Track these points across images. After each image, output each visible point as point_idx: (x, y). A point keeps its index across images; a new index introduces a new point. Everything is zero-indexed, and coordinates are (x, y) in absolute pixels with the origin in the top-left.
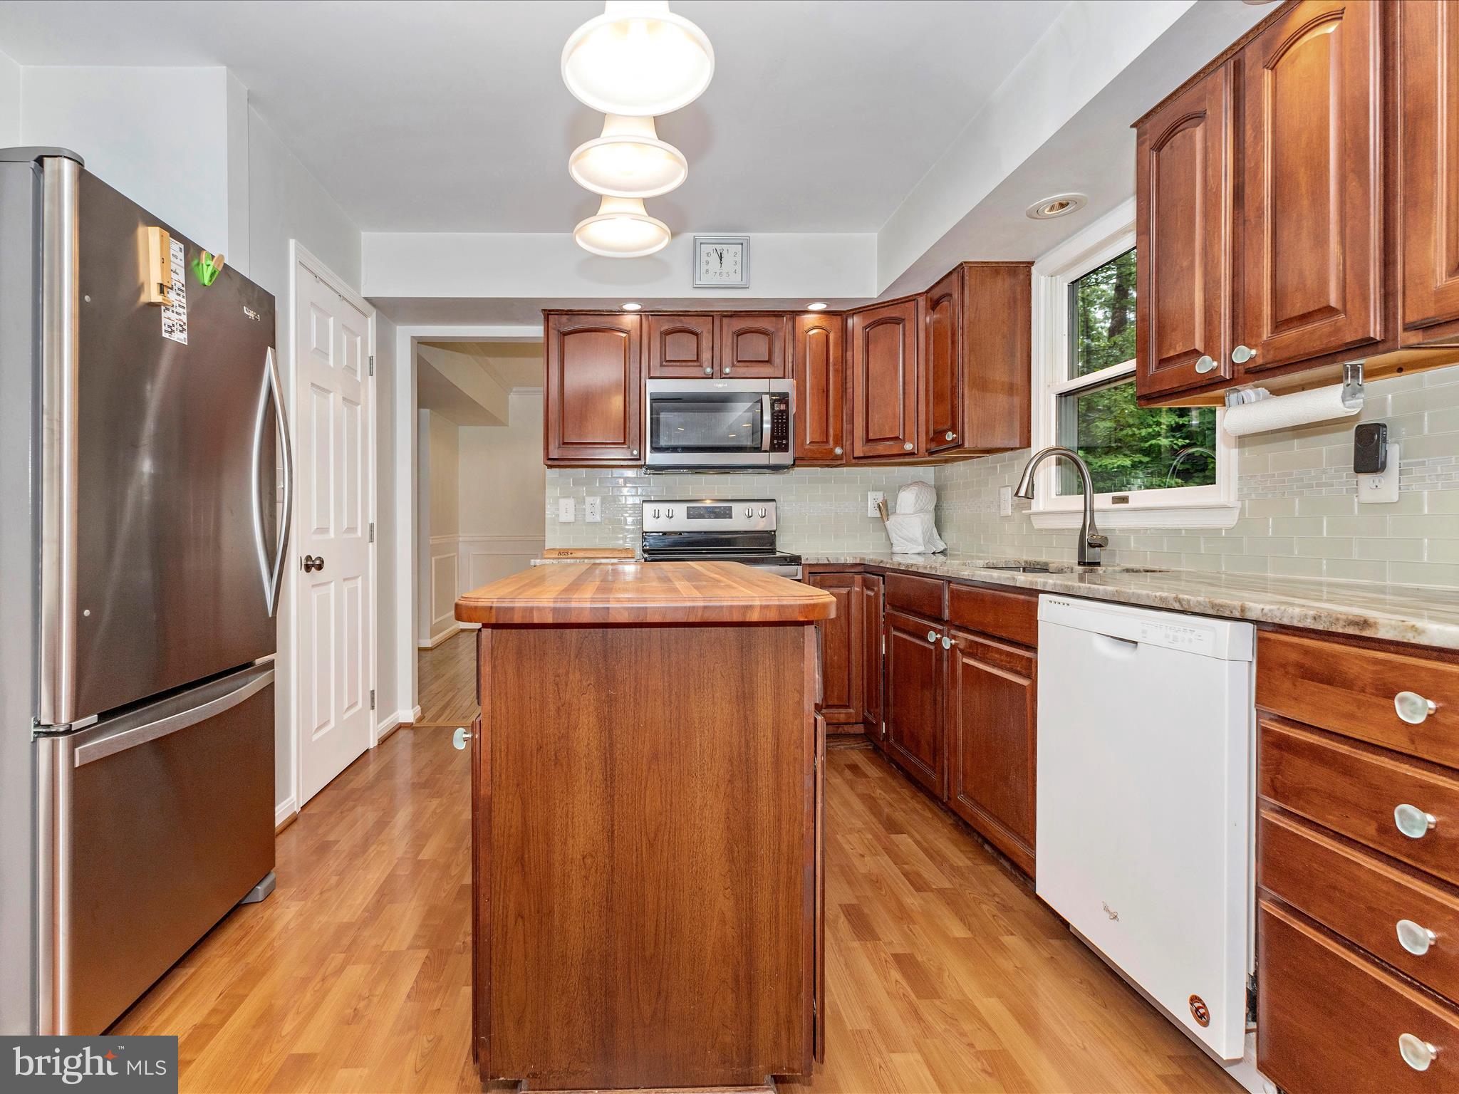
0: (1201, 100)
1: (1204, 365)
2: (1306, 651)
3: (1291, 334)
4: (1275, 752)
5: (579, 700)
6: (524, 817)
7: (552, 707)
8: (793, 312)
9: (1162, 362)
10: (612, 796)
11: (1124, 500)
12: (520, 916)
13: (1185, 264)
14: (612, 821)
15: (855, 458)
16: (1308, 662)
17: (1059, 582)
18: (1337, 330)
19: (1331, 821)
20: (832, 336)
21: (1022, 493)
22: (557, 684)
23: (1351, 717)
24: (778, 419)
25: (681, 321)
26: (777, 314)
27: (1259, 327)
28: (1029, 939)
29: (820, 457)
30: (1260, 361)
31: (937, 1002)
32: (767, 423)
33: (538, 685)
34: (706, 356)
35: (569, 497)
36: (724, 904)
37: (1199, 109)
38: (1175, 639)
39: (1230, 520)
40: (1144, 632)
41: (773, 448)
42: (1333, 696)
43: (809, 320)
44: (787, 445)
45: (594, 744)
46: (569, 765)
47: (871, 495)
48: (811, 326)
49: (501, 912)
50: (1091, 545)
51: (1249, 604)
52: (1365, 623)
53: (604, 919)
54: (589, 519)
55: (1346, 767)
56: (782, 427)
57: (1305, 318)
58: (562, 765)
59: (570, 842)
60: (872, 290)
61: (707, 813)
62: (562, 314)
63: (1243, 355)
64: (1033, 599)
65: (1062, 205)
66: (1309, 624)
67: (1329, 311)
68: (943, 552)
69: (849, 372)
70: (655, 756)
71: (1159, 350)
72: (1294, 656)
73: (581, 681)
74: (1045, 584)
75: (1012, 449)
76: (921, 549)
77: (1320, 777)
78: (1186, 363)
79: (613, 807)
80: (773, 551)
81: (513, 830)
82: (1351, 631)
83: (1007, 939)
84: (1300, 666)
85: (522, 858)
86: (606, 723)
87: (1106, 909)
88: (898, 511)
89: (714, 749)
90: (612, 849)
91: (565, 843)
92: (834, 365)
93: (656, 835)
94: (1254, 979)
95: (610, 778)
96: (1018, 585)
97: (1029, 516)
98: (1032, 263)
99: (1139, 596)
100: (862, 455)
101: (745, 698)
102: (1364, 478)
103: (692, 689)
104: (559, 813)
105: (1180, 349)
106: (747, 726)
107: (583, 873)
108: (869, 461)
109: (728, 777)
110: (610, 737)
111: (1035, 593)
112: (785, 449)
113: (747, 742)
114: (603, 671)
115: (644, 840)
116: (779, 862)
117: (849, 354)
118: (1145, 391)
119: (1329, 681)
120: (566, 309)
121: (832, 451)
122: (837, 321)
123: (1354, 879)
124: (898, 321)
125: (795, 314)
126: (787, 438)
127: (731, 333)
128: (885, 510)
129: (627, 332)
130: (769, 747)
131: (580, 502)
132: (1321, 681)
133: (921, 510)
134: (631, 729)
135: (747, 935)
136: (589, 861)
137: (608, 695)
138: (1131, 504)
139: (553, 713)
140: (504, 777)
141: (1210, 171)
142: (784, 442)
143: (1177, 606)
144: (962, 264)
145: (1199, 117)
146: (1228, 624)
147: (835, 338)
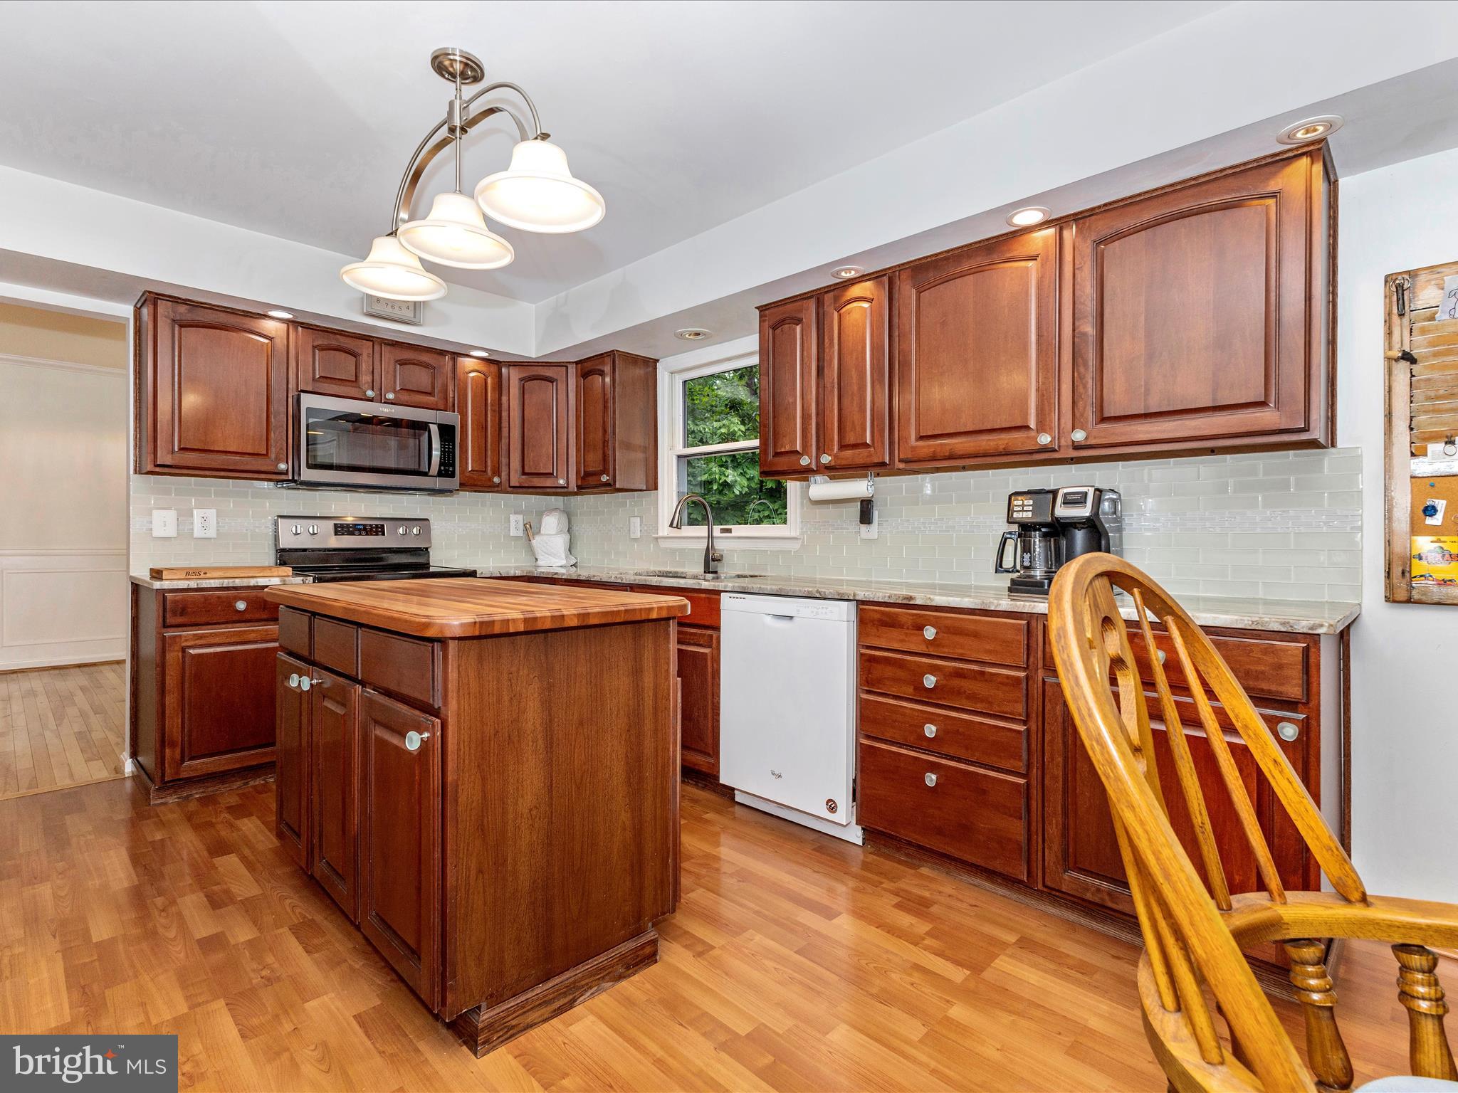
0: (800, 311)
1: (805, 461)
2: (883, 613)
3: (848, 453)
4: (867, 664)
5: (526, 689)
6: (483, 791)
7: (506, 698)
8: (454, 353)
9: (777, 454)
10: (551, 759)
11: (729, 531)
12: (480, 871)
13: (791, 400)
14: (551, 777)
15: (510, 487)
16: (884, 618)
17: (736, 585)
18: (870, 456)
19: (894, 691)
20: (489, 380)
21: (675, 525)
22: (510, 680)
23: (902, 641)
24: (445, 448)
25: (337, 340)
26: (442, 353)
27: (833, 445)
28: (718, 812)
29: (478, 483)
30: (833, 464)
31: (692, 860)
32: (436, 450)
33: (495, 683)
34: (365, 378)
35: (170, 509)
36: (625, 817)
37: (799, 316)
38: (817, 613)
39: (796, 546)
40: (798, 611)
41: (440, 474)
42: (895, 633)
43: (468, 363)
44: (454, 472)
45: (538, 722)
46: (519, 741)
47: (513, 517)
48: (471, 369)
49: (464, 875)
50: (714, 560)
51: (858, 592)
52: (911, 598)
53: (545, 853)
54: (198, 532)
55: (900, 664)
56: (449, 456)
57: (855, 446)
58: (514, 743)
59: (520, 801)
60: (531, 350)
61: (614, 756)
62: (178, 302)
63: (826, 459)
64: (717, 597)
65: (698, 334)
66: (886, 600)
67: (865, 445)
68: (574, 565)
69: (504, 414)
70: (581, 723)
71: (775, 446)
72: (877, 616)
73: (528, 675)
74: (726, 586)
75: (641, 490)
76: (563, 562)
77: (889, 671)
78: (794, 458)
79: (551, 766)
80: (427, 565)
81: (474, 804)
82: (905, 602)
83: (707, 816)
84: (880, 620)
85: (483, 825)
86: (547, 704)
87: (773, 774)
88: (542, 532)
89: (618, 710)
90: (551, 798)
91: (517, 804)
92: (492, 405)
93: (582, 780)
94: (854, 781)
95: (550, 744)
96: (703, 587)
97: (657, 538)
98: (658, 361)
99: (794, 591)
100: (518, 485)
101: (637, 672)
102: (864, 528)
103: (605, 670)
104: (512, 781)
105: (788, 448)
106: (638, 690)
107: (530, 822)
108: (525, 490)
109: (627, 728)
110: (550, 715)
111: (718, 592)
112: (452, 475)
113: (638, 701)
114: (545, 665)
115: (574, 786)
116: (656, 779)
117: (504, 399)
118: (766, 469)
119: (893, 626)
120: (184, 297)
121: (490, 479)
122: (494, 368)
123: (904, 715)
124: (550, 380)
125: (455, 355)
126: (453, 465)
127: (392, 362)
128: (531, 530)
129: (270, 338)
130: (651, 702)
131: (185, 515)
132: (890, 627)
133: (560, 532)
134: (565, 706)
135: (638, 833)
136: (534, 813)
137: (548, 683)
138: (733, 534)
139: (507, 703)
140: (467, 762)
141: (805, 354)
142: (451, 469)
143: (818, 595)
144: (613, 351)
145: (799, 321)
146: (846, 603)
147: (492, 383)
